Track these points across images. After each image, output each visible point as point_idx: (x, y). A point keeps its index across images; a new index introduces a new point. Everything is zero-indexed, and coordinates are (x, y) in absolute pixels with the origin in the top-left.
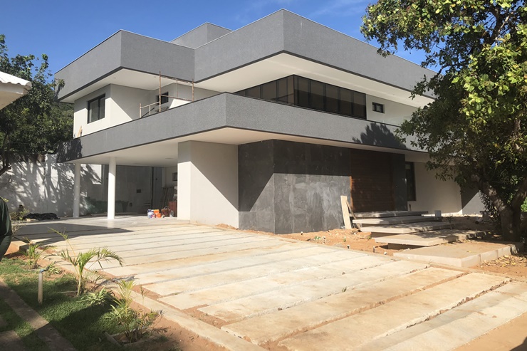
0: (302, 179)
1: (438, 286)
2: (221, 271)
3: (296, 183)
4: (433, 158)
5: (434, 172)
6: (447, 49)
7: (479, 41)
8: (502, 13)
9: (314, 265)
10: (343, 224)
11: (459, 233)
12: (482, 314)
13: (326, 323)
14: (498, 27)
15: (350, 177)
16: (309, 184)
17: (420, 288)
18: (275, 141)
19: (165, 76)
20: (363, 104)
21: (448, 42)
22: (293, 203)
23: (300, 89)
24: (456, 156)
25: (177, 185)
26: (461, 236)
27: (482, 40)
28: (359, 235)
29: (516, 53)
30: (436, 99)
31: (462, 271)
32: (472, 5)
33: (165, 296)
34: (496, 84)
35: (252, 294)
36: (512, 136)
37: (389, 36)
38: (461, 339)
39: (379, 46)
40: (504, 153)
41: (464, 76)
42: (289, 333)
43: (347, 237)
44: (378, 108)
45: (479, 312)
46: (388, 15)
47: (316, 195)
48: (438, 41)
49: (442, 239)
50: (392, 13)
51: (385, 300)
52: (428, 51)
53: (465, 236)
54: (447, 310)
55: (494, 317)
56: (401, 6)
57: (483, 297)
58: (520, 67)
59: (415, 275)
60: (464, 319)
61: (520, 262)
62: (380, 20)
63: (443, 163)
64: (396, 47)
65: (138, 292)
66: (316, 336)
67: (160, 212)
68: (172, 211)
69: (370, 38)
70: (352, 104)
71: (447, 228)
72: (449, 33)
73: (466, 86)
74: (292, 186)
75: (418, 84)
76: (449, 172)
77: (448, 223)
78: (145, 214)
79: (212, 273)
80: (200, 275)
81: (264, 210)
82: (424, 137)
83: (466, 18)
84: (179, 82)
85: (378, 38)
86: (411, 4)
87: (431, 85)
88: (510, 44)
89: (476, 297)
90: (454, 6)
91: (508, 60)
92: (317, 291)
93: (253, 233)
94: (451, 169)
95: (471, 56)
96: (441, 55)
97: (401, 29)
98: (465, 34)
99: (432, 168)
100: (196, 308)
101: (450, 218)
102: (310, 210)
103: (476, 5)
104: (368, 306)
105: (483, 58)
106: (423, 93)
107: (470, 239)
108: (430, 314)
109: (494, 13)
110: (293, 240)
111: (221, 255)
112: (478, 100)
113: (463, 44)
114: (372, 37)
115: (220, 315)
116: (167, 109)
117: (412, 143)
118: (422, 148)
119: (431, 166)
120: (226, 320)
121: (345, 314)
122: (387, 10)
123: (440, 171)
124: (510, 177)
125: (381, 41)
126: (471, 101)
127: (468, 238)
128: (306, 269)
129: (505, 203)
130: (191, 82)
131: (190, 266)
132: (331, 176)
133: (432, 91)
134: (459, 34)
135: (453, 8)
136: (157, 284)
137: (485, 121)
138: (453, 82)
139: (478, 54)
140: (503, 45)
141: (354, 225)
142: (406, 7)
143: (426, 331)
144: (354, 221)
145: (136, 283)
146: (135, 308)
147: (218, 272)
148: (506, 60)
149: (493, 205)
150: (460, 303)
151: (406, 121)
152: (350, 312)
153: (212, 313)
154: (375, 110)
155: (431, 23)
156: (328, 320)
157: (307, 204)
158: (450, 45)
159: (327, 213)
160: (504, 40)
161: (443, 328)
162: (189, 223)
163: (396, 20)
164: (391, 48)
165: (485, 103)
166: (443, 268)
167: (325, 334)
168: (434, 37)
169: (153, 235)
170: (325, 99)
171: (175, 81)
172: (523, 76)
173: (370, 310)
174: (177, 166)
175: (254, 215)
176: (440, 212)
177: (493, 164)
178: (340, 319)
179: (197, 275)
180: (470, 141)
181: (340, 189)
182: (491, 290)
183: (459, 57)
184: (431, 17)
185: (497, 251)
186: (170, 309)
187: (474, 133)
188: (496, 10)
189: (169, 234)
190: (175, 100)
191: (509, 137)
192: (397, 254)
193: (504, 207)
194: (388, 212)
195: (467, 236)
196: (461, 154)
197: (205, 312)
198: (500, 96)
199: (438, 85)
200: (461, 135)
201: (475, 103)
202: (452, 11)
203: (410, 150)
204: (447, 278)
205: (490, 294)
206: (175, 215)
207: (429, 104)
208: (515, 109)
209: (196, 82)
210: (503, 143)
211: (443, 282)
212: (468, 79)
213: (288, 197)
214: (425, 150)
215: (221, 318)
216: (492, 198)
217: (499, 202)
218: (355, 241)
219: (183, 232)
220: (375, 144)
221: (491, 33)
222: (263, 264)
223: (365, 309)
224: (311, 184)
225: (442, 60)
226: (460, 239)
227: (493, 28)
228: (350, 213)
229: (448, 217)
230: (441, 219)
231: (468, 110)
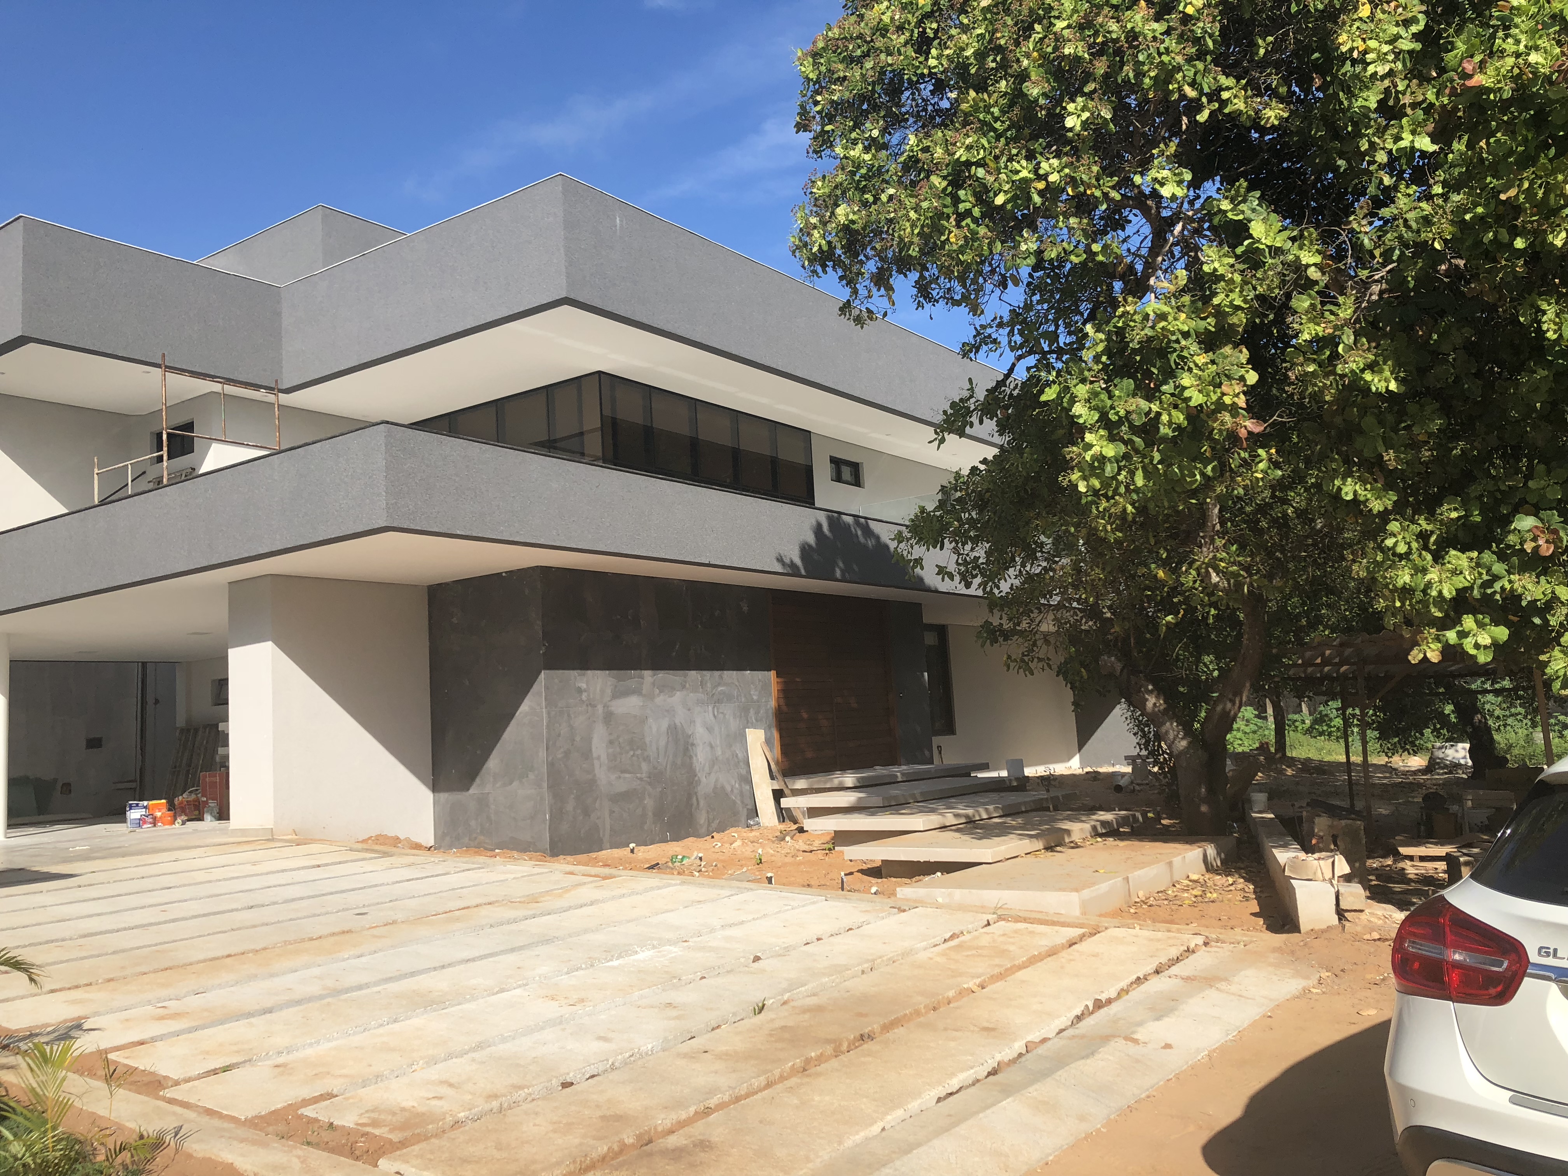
0: (632, 683)
1: (1020, 975)
2: (377, 983)
3: (614, 697)
4: (997, 613)
5: (1000, 651)
6: (1028, 307)
7: (1110, 287)
8: (1165, 213)
9: (670, 942)
10: (754, 812)
11: (1070, 819)
12: (1136, 1041)
13: (707, 1112)
14: (1155, 250)
15: (773, 674)
16: (651, 697)
17: (971, 984)
18: (545, 571)
19: (181, 371)
20: (801, 460)
21: (1032, 288)
22: (604, 758)
23: (620, 416)
24: (1059, 606)
25: (226, 719)
26: (1079, 829)
27: (1118, 285)
28: (801, 843)
29: (1202, 324)
30: (1001, 447)
31: (1081, 926)
32: (1089, 186)
33: (188, 1080)
34: (1155, 407)
35: (479, 1046)
36: (1200, 547)
37: (871, 266)
38: (1082, 1118)
39: (845, 294)
40: (1182, 593)
41: (1072, 383)
42: (594, 1155)
43: (766, 850)
44: (846, 473)
45: (1127, 1038)
46: (865, 204)
47: (673, 730)
48: (1003, 284)
49: (1027, 841)
50: (876, 199)
51: (876, 1027)
52: (975, 309)
53: (1087, 826)
54: (1044, 1040)
55: (1168, 1046)
56: (900, 182)
57: (1136, 994)
58: (1213, 362)
59: (959, 947)
60: (1088, 1061)
61: (1226, 889)
62: (842, 219)
63: (1024, 625)
64: (890, 298)
65: (92, 1074)
66: (677, 1154)
67: (171, 807)
68: (212, 804)
69: (819, 269)
70: (774, 461)
71: (1040, 807)
72: (1032, 261)
73: (1079, 409)
74: (600, 708)
75: (953, 405)
76: (1042, 651)
77: (1042, 794)
78: (117, 814)
79: (347, 990)
80: (310, 999)
81: (516, 784)
82: (973, 555)
83: (1073, 221)
84: (230, 389)
85: (840, 272)
86: (927, 177)
87: (988, 408)
88: (1186, 299)
89: (1119, 996)
90: (1041, 185)
91: (1183, 343)
92: (678, 1018)
93: (481, 859)
94: (1047, 642)
95: (1089, 328)
96: (1012, 323)
97: (904, 246)
98: (1074, 267)
99: (995, 641)
100: (292, 1108)
101: (1047, 781)
102: (656, 777)
103: (1098, 187)
104: (829, 1049)
105: (1120, 332)
106: (968, 430)
107: (1101, 835)
108: (998, 1057)
109: (1146, 212)
110: (607, 871)
111: (375, 932)
112: (1110, 451)
113: (1070, 294)
114: (824, 267)
115: (375, 1123)
116: (191, 474)
117: (942, 571)
118: (968, 585)
119: (993, 634)
120: (395, 1137)
121: (762, 1080)
122: (863, 191)
123: (1016, 647)
124: (1199, 660)
125: (850, 280)
126: (1090, 453)
127: (1096, 834)
128: (644, 955)
129: (1188, 731)
130: (270, 389)
131: (272, 975)
132: (717, 673)
133: (990, 425)
134: (1060, 267)
135: (1041, 193)
136: (159, 1044)
137: (1130, 508)
138: (1043, 398)
139: (1108, 323)
140: (1167, 303)
141: (784, 814)
142: (913, 184)
143: (987, 1107)
144: (785, 802)
145: (85, 1044)
146: (81, 1129)
147: (367, 986)
148: (1177, 341)
149: (1158, 737)
150: (1079, 1018)
151: (923, 510)
152: (777, 1072)
153: (348, 1120)
154: (838, 478)
155: (982, 231)
156: (713, 1102)
157: (647, 759)
158: (1037, 297)
159: (706, 783)
160: (1172, 288)
161: (1036, 1091)
162: (270, 838)
163: (891, 221)
164: (878, 302)
165: (1126, 456)
166: (1032, 921)
167: (704, 1145)
168: (993, 271)
169: (147, 884)
170: (694, 445)
171: (216, 387)
172: (1220, 385)
173: (834, 1063)
174: (224, 659)
175: (483, 802)
176: (1019, 765)
177: (1153, 624)
178: (747, 1096)
179: (298, 1002)
180: (1094, 564)
181: (745, 710)
182: (1157, 972)
183: (1061, 329)
184: (984, 215)
185: (1170, 864)
186: (206, 1119)
187: (1104, 540)
188: (1149, 202)
189: (201, 876)
190: (215, 447)
191: (1192, 552)
192: (907, 890)
193: (1184, 743)
194: (879, 771)
195: (1094, 828)
196: (1070, 600)
197: (324, 1118)
198: (1164, 439)
199: (1007, 408)
200: (1071, 548)
201: (1102, 459)
202: (1037, 199)
203: (936, 591)
204: (1043, 950)
205: (1156, 985)
206: (223, 814)
207: (984, 461)
208: (1203, 474)
209: (288, 391)
210: (1180, 564)
211: (1033, 961)
212: (1082, 391)
213: (588, 740)
214: (975, 590)
215: (377, 1132)
216: (1154, 719)
217: (1172, 728)
218: (789, 859)
219: (249, 869)
220: (838, 574)
221: (1139, 267)
222: (513, 950)
223: (821, 1059)
224: (660, 700)
225: (1018, 339)
226: (1076, 837)
227: (1144, 252)
228: (772, 777)
229: (1042, 778)
230: (1022, 784)
231: (1085, 478)
